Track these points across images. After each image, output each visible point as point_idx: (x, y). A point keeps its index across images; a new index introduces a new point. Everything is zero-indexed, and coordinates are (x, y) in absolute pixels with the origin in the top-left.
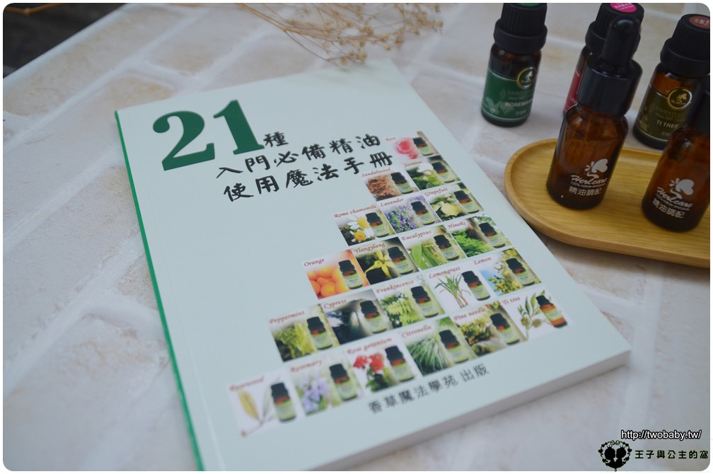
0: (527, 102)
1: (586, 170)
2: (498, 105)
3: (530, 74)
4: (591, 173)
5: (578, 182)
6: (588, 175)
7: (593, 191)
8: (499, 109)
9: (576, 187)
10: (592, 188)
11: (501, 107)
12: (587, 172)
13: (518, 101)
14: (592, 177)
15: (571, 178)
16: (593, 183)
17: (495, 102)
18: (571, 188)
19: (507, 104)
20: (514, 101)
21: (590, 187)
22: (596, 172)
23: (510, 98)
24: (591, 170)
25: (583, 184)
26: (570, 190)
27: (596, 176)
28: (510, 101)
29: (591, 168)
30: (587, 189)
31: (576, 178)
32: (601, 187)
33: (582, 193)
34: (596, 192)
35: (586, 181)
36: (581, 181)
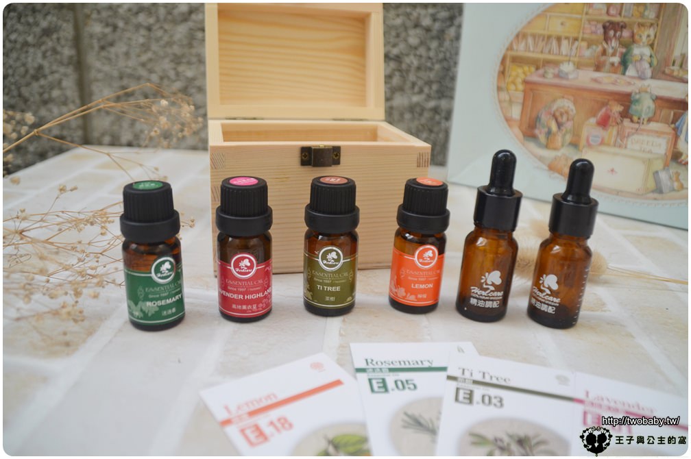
0: (177, 297)
1: (482, 281)
2: (139, 306)
4: (487, 284)
5: (477, 293)
6: (485, 286)
7: (491, 303)
8: (141, 310)
9: (476, 298)
10: (489, 300)
11: (144, 308)
12: (483, 283)
13: (161, 299)
14: (488, 289)
15: (471, 289)
16: (490, 295)
18: (472, 299)
19: (149, 304)
20: (157, 300)
21: (488, 298)
22: (491, 283)
23: (150, 296)
24: (486, 281)
25: (482, 295)
26: (472, 301)
27: (492, 288)
28: (151, 300)
29: (486, 279)
31: (475, 290)
32: (498, 300)
33: (481, 304)
34: (495, 305)
35: (483, 292)
36: (479, 292)
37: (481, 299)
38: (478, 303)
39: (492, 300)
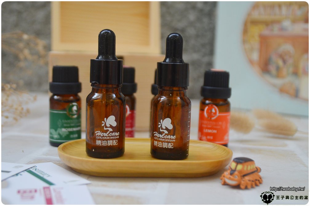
1: (103, 125)
2: (58, 131)
3: (75, 108)
4: (106, 127)
5: (100, 136)
6: (105, 129)
7: (111, 141)
8: (59, 134)
9: (100, 139)
11: (61, 133)
12: (103, 126)
14: (108, 130)
15: (95, 134)
16: (110, 135)
17: (56, 130)
18: (97, 141)
19: (64, 130)
20: (68, 127)
21: (109, 138)
22: (109, 126)
23: (65, 125)
24: (105, 124)
25: (104, 136)
26: (97, 143)
27: (111, 130)
28: (65, 127)
29: (105, 123)
30: (107, 140)
31: (98, 133)
32: (116, 139)
33: (104, 144)
34: (115, 143)
35: (105, 134)
36: (102, 134)
37: (104, 140)
38: (102, 144)
39: (113, 139)
